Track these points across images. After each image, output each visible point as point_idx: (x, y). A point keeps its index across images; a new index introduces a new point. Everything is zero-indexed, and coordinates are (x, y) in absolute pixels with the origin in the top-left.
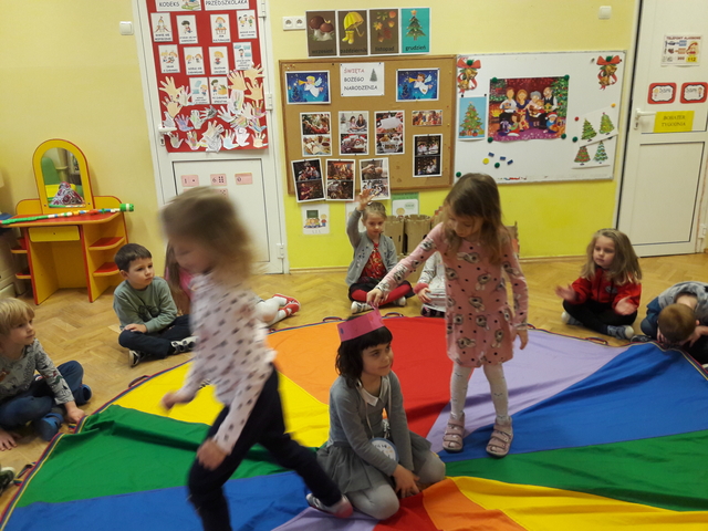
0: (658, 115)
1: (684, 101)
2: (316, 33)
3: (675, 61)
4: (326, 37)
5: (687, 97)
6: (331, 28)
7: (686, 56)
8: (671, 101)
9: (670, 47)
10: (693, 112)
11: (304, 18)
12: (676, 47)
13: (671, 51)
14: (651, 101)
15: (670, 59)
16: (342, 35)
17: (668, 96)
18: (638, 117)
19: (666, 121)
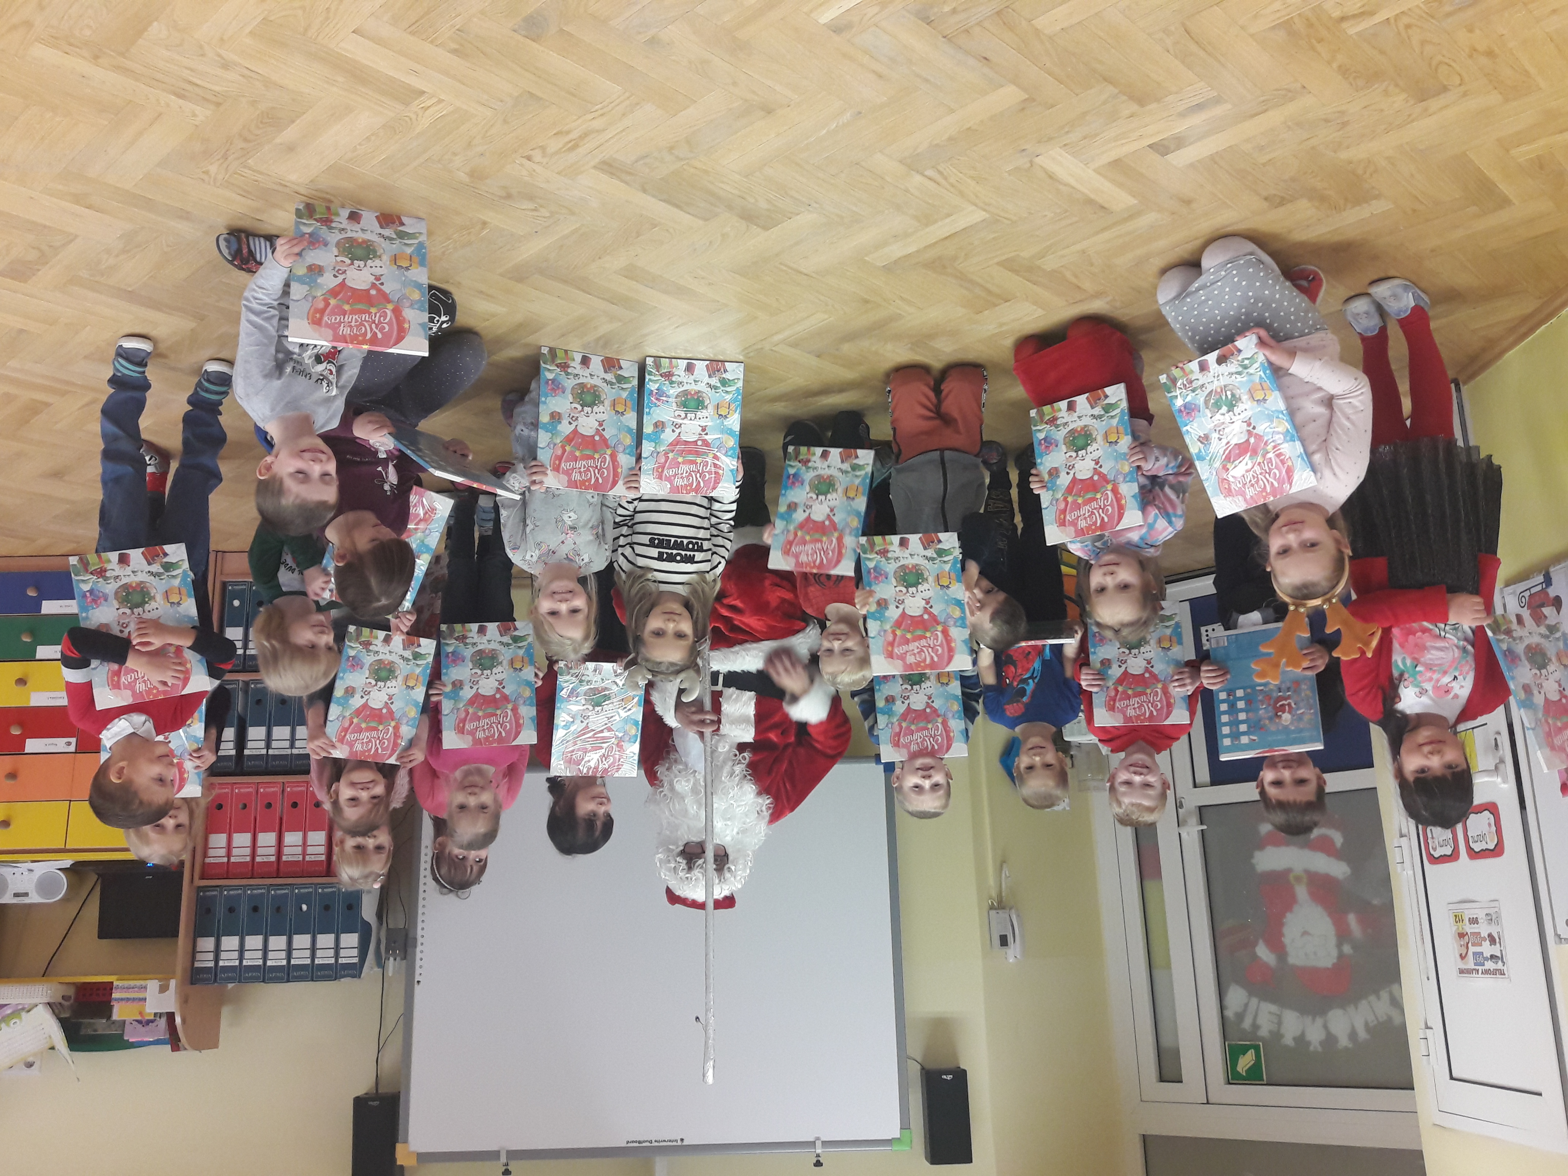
3: (1481, 915)
7: (1469, 929)
9: (1495, 950)
12: (1487, 949)
13: (1492, 940)
15: (1491, 919)
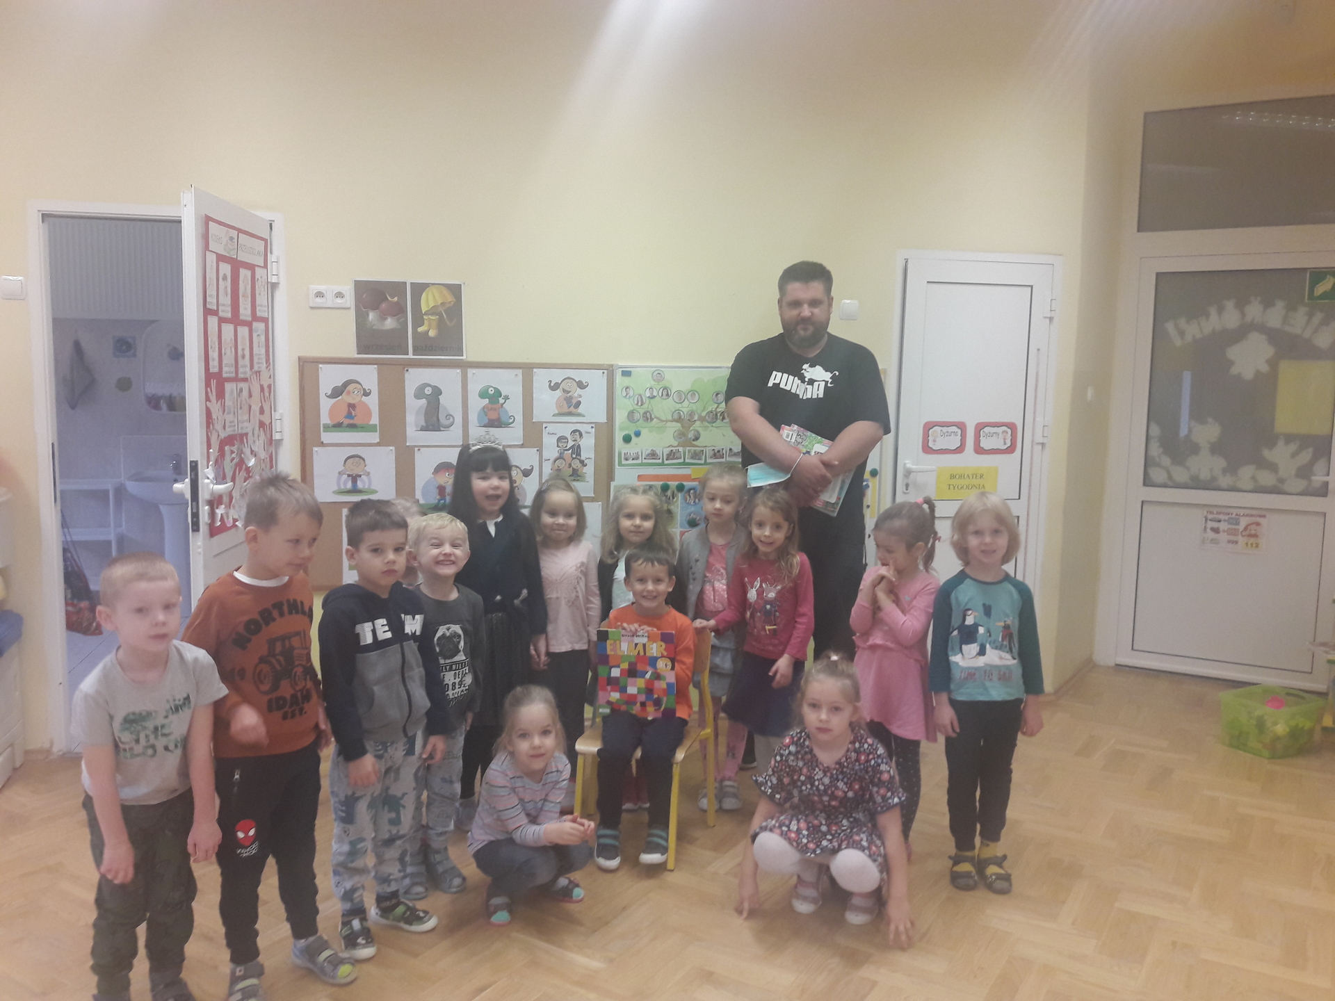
0: (940, 471)
1: (979, 450)
2: (372, 316)
4: (390, 323)
5: (986, 443)
6: (399, 310)
8: (960, 449)
10: (996, 469)
11: (348, 290)
14: (927, 449)
16: (418, 321)
17: (954, 443)
18: (908, 473)
19: (953, 482)
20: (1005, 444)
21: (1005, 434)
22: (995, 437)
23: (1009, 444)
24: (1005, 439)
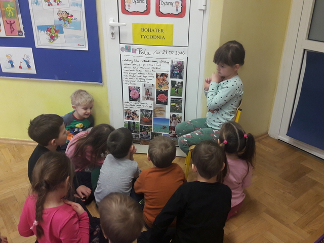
0: (135, 26)
1: (159, 14)
5: (164, 9)
8: (147, 12)
10: (172, 26)
14: (125, 12)
17: (142, 7)
18: (112, 27)
19: (144, 33)
20: (177, 10)
21: (177, 4)
22: (170, 6)
23: (180, 10)
24: (177, 7)
